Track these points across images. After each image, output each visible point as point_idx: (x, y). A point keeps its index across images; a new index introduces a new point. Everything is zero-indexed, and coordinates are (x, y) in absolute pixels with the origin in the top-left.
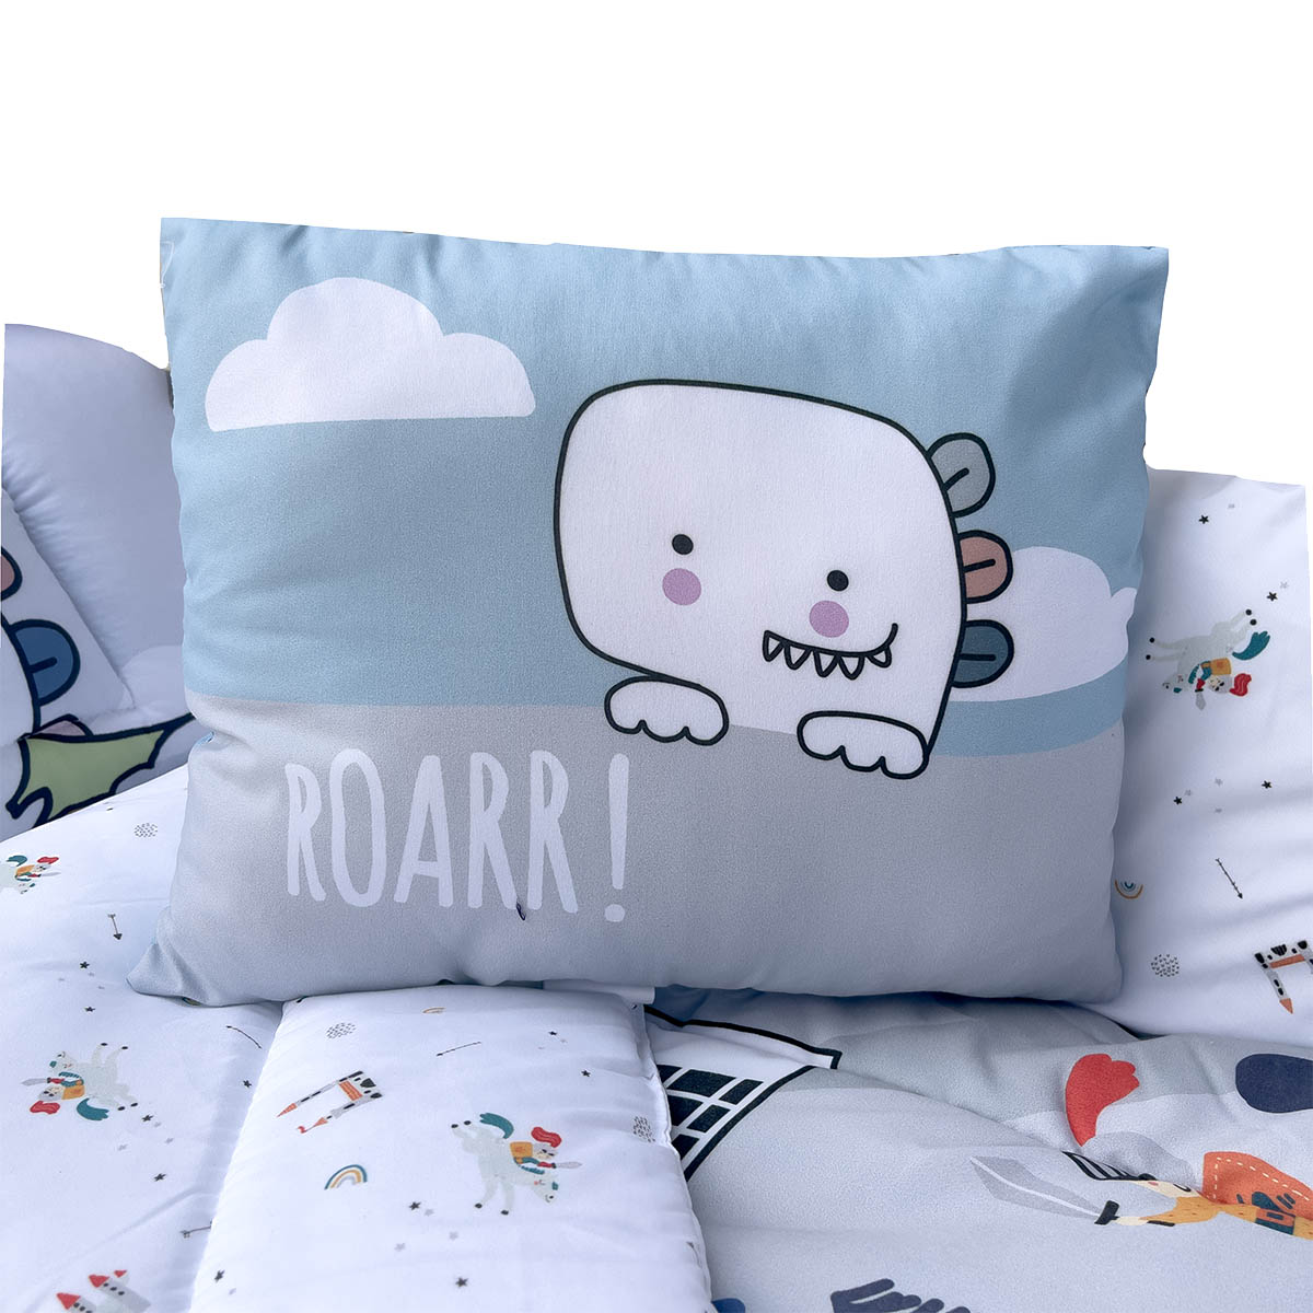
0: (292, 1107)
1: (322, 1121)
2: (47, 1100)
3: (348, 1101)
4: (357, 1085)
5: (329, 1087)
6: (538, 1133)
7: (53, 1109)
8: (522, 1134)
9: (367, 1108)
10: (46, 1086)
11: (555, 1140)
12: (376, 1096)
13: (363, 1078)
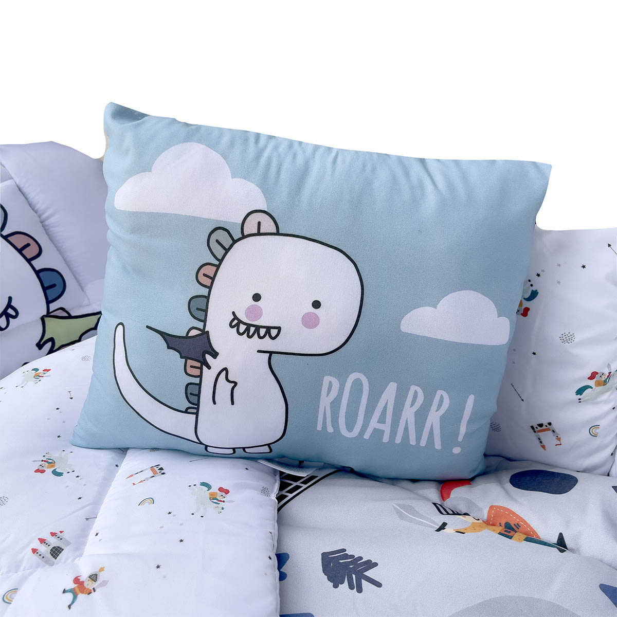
0: (132, 476)
1: (141, 482)
2: (41, 468)
3: (153, 475)
4: (157, 469)
5: (147, 469)
6: (221, 489)
7: (43, 472)
8: (215, 489)
9: (159, 478)
10: (41, 463)
11: (227, 492)
12: (163, 474)
13: (160, 467)
